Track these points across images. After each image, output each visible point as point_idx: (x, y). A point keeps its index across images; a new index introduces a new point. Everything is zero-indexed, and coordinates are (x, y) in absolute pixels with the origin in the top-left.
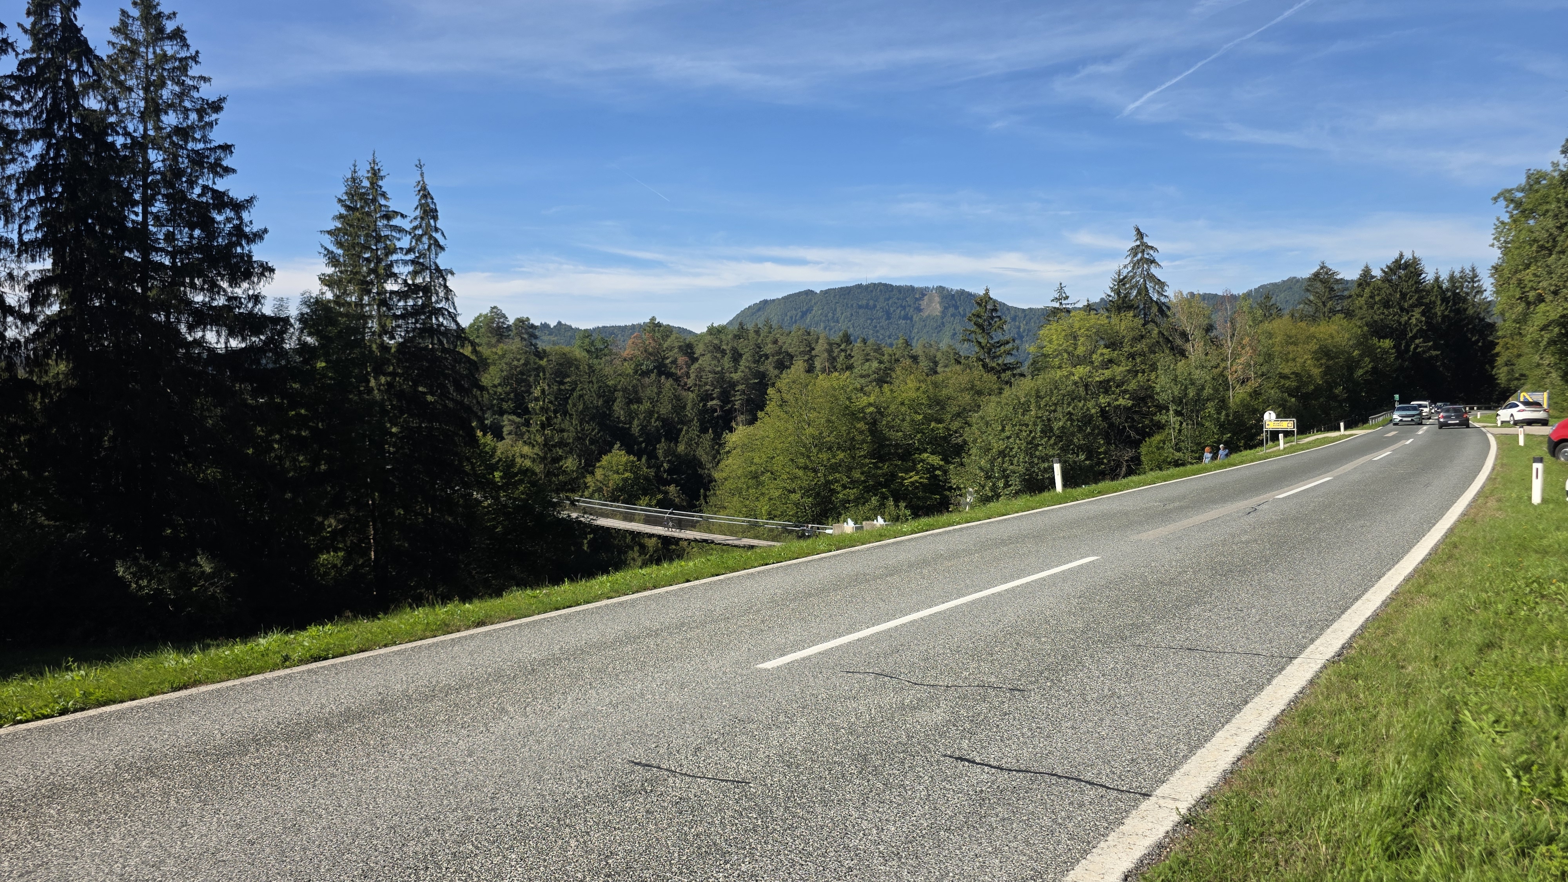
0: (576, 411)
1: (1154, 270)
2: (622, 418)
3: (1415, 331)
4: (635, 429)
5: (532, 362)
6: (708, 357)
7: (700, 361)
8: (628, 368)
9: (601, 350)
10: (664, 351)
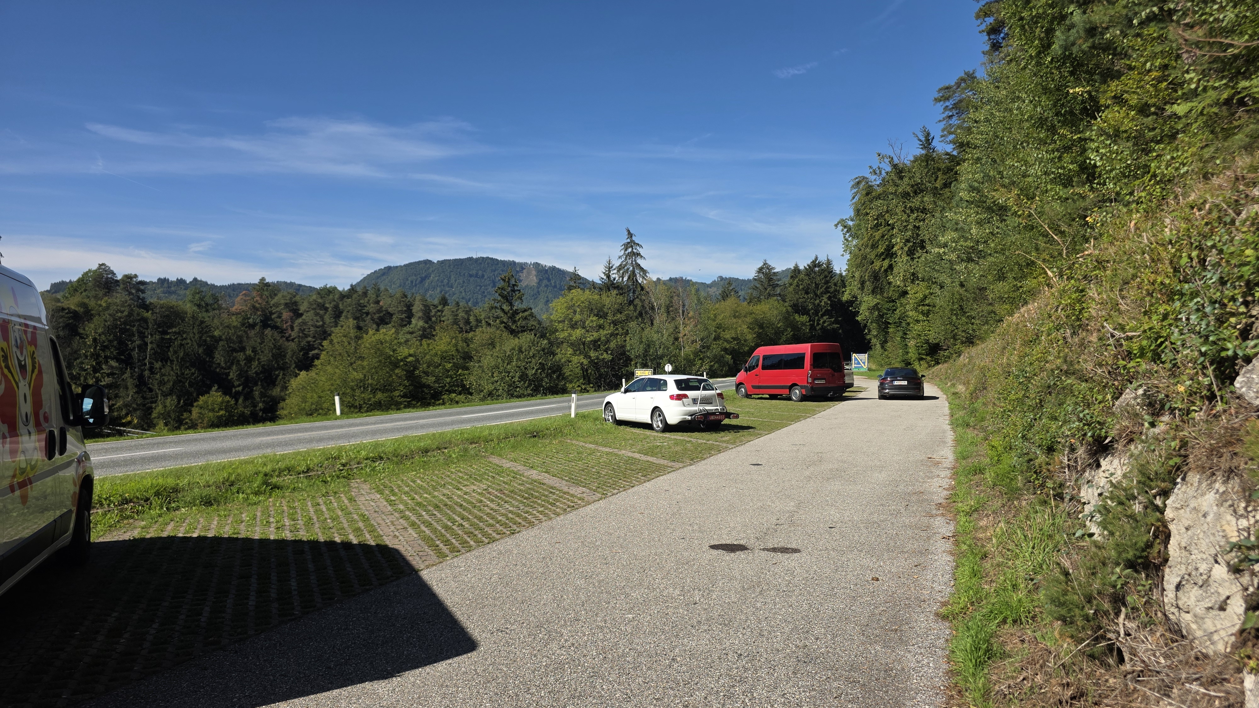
0: (177, 358)
1: (639, 261)
2: (223, 364)
3: (824, 310)
4: (233, 375)
5: (135, 314)
6: (311, 314)
7: (304, 317)
8: (235, 321)
9: (211, 305)
10: (271, 307)
